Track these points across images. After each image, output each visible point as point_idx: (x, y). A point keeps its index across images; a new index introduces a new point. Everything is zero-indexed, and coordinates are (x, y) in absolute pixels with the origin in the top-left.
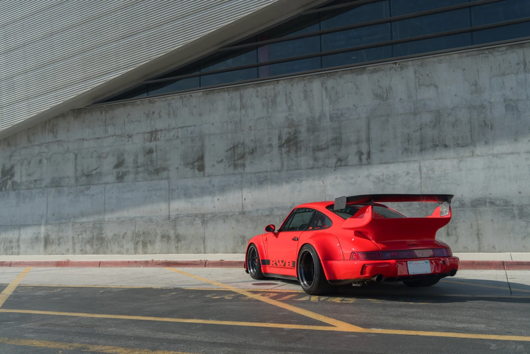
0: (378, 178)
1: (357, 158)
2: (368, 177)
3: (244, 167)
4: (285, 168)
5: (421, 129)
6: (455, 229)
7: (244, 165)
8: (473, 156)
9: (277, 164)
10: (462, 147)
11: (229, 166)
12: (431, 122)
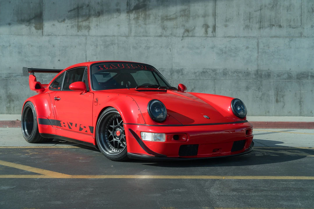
0: (221, 50)
1: (203, 30)
2: (212, 48)
3: (89, 29)
4: (133, 34)
5: (261, 10)
6: (283, 97)
7: (88, 28)
8: (301, 36)
9: (124, 29)
10: (293, 28)
11: (72, 27)
12: (269, 4)
